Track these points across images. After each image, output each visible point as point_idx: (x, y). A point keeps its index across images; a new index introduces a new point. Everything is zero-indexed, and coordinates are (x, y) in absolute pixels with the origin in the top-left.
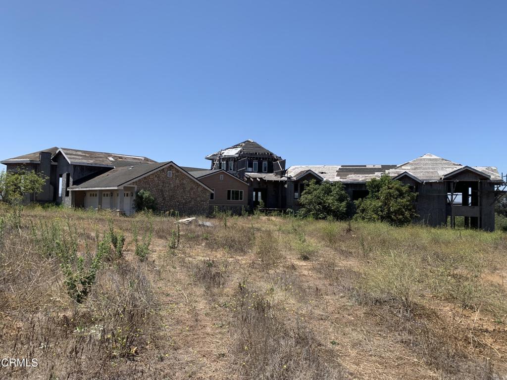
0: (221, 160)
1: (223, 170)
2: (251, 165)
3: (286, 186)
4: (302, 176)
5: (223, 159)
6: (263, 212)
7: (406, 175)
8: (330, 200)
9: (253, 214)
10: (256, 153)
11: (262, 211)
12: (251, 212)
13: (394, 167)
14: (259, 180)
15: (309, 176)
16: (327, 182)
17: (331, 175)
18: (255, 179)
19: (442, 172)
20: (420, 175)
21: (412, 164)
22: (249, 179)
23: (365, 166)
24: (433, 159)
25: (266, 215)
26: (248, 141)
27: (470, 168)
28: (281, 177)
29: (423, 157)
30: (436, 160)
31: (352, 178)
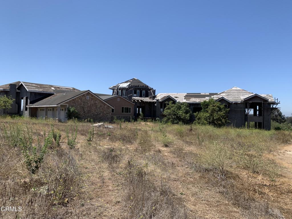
0: (118, 90)
1: (120, 95)
2: (135, 93)
3: (156, 105)
4: (165, 99)
5: (120, 89)
6: (143, 120)
7: (223, 99)
8: (180, 113)
9: (137, 121)
10: (139, 86)
11: (142, 119)
12: (135, 120)
13: (216, 94)
14: (140, 101)
15: (169, 99)
16: (179, 103)
17: (181, 99)
18: (138, 101)
19: (243, 97)
20: (231, 99)
21: (226, 93)
22: (134, 101)
23: (200, 94)
24: (238, 90)
26: (134, 79)
27: (258, 95)
28: (153, 100)
29: (232, 89)
30: (239, 90)
31: (193, 100)
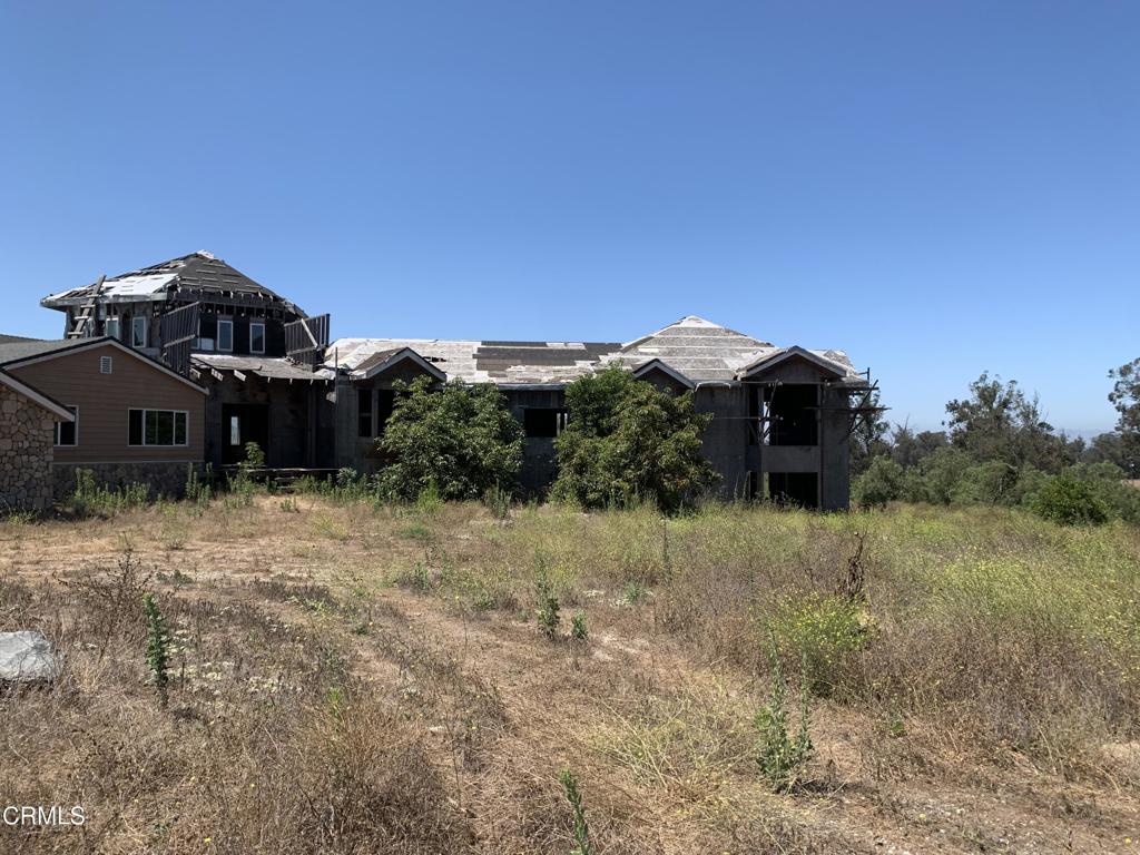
0: (103, 313)
1: (112, 338)
2: (209, 331)
3: (332, 397)
4: (383, 368)
5: (113, 308)
6: (262, 481)
7: (656, 368)
8: (477, 437)
9: (226, 489)
10: (227, 294)
11: (258, 479)
12: (219, 484)
13: (615, 347)
14: (243, 377)
15: (408, 366)
16: (458, 385)
17: (461, 366)
18: (228, 373)
19: (737, 363)
20: (690, 367)
21: (659, 342)
22: (207, 372)
23: (544, 344)
24: (706, 330)
25: (272, 491)
26: (197, 256)
27: (803, 351)
28: (316, 369)
29: (682, 325)
30: (713, 331)
31: (520, 375)
